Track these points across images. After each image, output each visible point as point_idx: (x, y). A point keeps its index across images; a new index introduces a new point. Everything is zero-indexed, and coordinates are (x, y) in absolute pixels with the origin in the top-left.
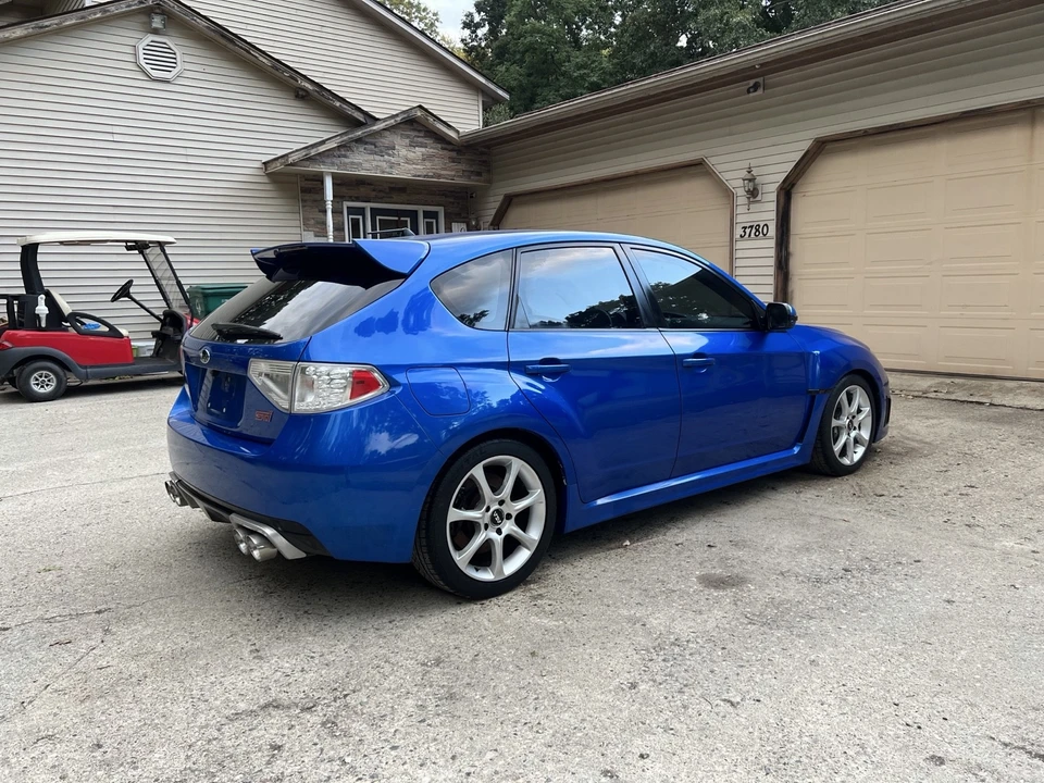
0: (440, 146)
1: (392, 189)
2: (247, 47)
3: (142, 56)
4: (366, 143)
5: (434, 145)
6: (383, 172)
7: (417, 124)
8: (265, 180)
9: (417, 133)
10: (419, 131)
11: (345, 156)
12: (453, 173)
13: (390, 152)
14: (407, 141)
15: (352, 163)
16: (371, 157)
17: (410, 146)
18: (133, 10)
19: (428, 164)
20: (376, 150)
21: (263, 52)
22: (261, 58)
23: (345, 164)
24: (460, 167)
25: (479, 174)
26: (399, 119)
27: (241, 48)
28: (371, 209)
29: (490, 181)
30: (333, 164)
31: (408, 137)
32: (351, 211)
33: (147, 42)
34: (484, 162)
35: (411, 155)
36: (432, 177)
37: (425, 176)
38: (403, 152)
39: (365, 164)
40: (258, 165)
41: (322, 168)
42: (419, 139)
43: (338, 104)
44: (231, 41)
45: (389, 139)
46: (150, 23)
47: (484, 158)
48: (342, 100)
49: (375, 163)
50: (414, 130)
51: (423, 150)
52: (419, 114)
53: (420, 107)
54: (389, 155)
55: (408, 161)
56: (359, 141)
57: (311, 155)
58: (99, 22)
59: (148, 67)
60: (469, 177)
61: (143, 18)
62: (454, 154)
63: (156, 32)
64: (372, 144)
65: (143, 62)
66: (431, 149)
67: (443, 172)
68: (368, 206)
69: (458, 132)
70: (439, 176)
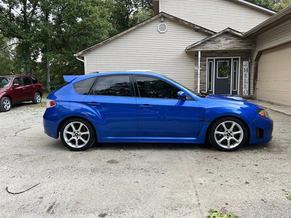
0: (236, 39)
1: (223, 53)
2: (182, 21)
3: (158, 28)
4: (211, 41)
5: (234, 39)
6: (216, 49)
7: (228, 33)
8: (186, 54)
9: (228, 36)
10: (229, 35)
11: (204, 45)
12: (241, 46)
13: (219, 43)
14: (225, 39)
15: (206, 47)
16: (213, 45)
17: (226, 40)
18: (157, 18)
19: (231, 44)
20: (214, 42)
21: (186, 21)
22: (186, 23)
23: (204, 48)
24: (243, 44)
25: (251, 45)
26: (221, 33)
27: (181, 21)
28: (215, 59)
29: (255, 47)
30: (200, 48)
31: (225, 37)
32: (209, 60)
33: (160, 24)
34: (254, 41)
35: (226, 43)
36: (233, 48)
37: (230, 48)
38: (223, 42)
39: (210, 47)
40: (184, 50)
41: (197, 50)
42: (229, 38)
43: (206, 31)
44: (178, 20)
45: (219, 39)
46: (161, 20)
47: (254, 40)
48: (208, 30)
49: (213, 46)
50: (228, 35)
51: (230, 40)
52: (228, 30)
53: (229, 28)
54: (218, 43)
55: (224, 44)
56: (209, 41)
57: (194, 47)
58: (150, 22)
59: (160, 30)
60: (247, 47)
61: (159, 19)
62: (241, 40)
63: (162, 22)
64: (213, 41)
65: (159, 29)
66: (233, 39)
67: (237, 46)
68: (214, 58)
69: (242, 33)
70: (235, 48)
